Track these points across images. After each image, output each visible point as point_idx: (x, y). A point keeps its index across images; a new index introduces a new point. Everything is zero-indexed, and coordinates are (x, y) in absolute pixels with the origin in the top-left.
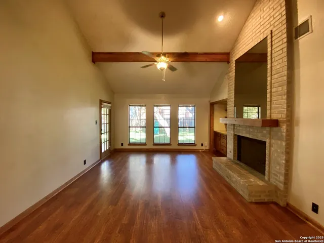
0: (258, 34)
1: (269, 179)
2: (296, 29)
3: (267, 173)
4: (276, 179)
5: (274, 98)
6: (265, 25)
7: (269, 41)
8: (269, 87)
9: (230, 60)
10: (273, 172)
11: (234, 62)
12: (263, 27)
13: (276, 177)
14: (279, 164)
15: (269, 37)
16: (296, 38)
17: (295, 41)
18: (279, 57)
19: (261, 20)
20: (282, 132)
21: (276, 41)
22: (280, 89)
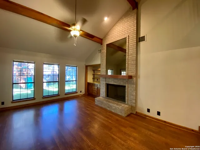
0: (121, 35)
1: (128, 103)
2: (139, 38)
3: (126, 100)
4: (131, 102)
5: (130, 66)
6: (125, 32)
7: (127, 40)
8: (127, 61)
9: (103, 43)
10: (130, 99)
11: (106, 45)
12: (123, 32)
13: (131, 101)
14: (133, 95)
15: (127, 38)
16: (139, 42)
17: (138, 43)
18: (132, 48)
19: (123, 29)
20: (133, 81)
21: (131, 41)
22: (132, 62)
